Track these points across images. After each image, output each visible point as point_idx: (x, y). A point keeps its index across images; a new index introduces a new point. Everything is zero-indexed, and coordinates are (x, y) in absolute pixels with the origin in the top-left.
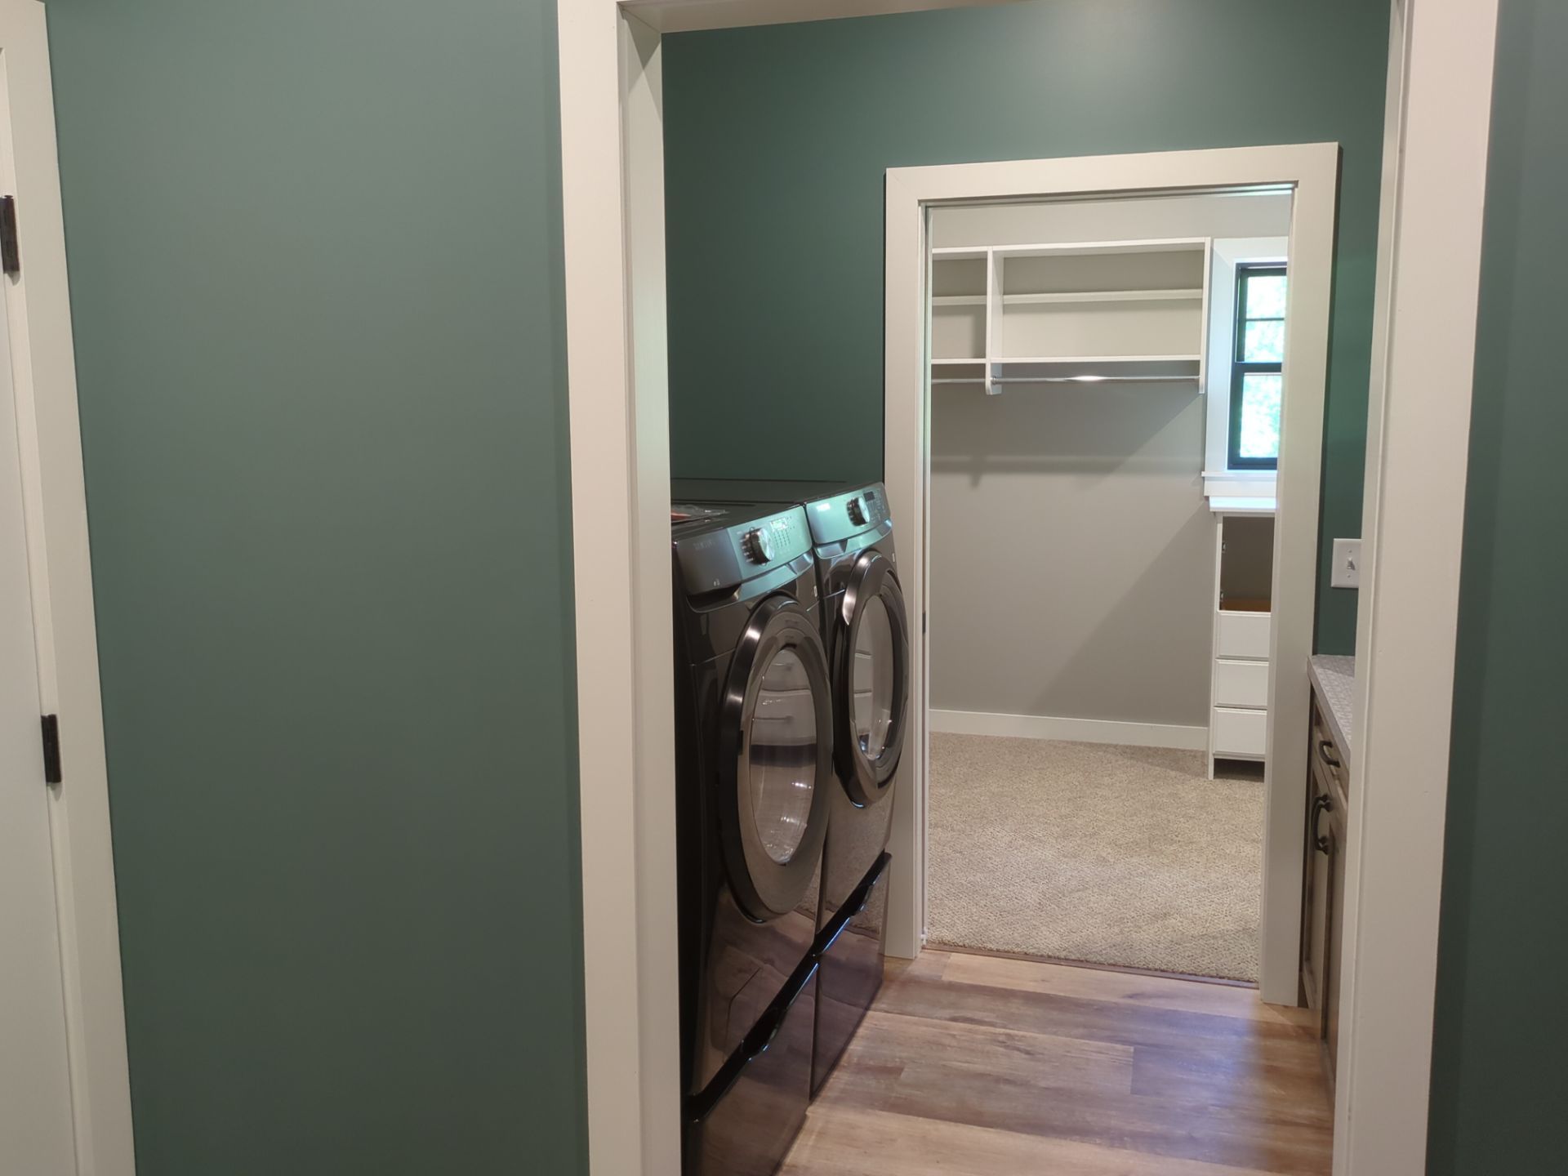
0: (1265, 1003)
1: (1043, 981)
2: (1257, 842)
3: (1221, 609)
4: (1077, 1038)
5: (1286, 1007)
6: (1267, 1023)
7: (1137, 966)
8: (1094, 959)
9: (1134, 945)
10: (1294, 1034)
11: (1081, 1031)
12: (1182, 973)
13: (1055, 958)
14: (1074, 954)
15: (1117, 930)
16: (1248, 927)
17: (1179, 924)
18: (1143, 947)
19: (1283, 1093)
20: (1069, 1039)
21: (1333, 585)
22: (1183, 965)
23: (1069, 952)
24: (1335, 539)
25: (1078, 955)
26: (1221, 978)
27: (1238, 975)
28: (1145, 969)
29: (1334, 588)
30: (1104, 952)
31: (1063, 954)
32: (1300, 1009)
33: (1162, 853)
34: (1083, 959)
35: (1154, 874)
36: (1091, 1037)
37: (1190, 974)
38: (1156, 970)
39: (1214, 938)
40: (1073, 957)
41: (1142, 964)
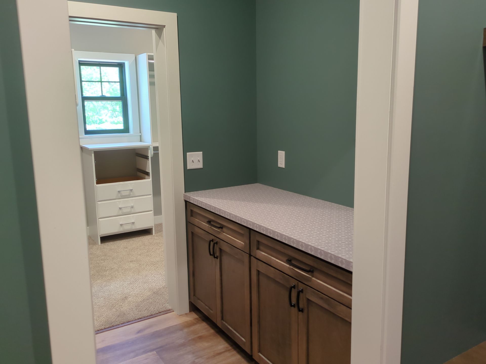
0: (180, 315)
1: (103, 341)
2: (132, 262)
3: (97, 184)
4: (134, 358)
5: (186, 314)
6: (186, 322)
7: (132, 320)
8: (115, 324)
9: (125, 312)
10: (196, 322)
11: (132, 354)
12: (147, 316)
13: (100, 330)
14: (107, 325)
15: (114, 310)
16: (154, 291)
17: (133, 299)
18: (129, 313)
19: (210, 344)
20: (131, 360)
21: (188, 168)
22: (146, 314)
23: (105, 325)
24: (187, 153)
25: (109, 325)
26: (160, 313)
27: (165, 310)
28: (135, 320)
29: (188, 170)
30: (117, 320)
31: (103, 327)
32: (191, 313)
33: (106, 276)
34: (111, 326)
35: (109, 284)
36: (137, 355)
37: (150, 316)
38: (138, 319)
39: (148, 299)
40: (107, 327)
41: (133, 319)
